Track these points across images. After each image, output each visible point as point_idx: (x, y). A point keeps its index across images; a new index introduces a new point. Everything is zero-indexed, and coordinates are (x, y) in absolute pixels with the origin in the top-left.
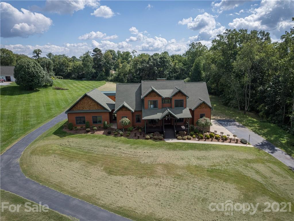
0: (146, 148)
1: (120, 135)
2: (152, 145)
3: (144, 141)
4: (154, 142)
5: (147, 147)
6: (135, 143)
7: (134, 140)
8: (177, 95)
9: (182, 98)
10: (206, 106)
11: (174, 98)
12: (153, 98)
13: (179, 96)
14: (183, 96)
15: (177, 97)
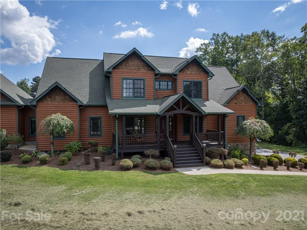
0: (128, 195)
1: (38, 162)
2: (147, 184)
3: (115, 174)
4: (149, 177)
5: (131, 192)
6: (85, 182)
7: (83, 172)
8: (188, 69)
9: (198, 78)
10: (246, 98)
11: (181, 77)
12: (133, 73)
13: (192, 72)
14: (201, 72)
15: (188, 74)
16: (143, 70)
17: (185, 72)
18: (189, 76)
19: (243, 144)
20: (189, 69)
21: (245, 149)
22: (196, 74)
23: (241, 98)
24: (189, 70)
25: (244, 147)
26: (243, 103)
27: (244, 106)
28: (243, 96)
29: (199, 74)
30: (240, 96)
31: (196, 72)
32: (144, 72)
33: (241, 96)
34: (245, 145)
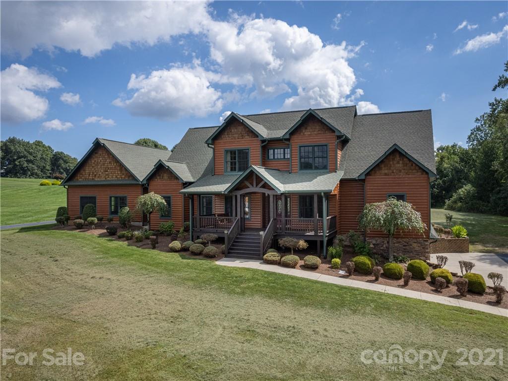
8: (306, 129)
9: (322, 139)
10: (408, 165)
11: (296, 141)
12: (236, 142)
13: (313, 133)
14: (325, 131)
15: (307, 136)
16: (248, 137)
17: (302, 134)
18: (308, 138)
19: (401, 241)
20: (308, 128)
21: (405, 249)
22: (319, 135)
23: (398, 165)
24: (308, 130)
25: (404, 246)
26: (402, 174)
27: (402, 179)
28: (401, 162)
29: (324, 134)
30: (395, 162)
31: (319, 131)
32: (249, 139)
33: (398, 163)
34: (406, 244)
